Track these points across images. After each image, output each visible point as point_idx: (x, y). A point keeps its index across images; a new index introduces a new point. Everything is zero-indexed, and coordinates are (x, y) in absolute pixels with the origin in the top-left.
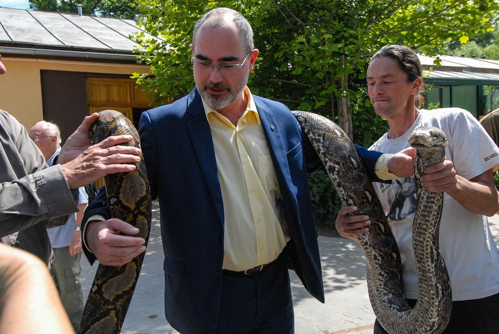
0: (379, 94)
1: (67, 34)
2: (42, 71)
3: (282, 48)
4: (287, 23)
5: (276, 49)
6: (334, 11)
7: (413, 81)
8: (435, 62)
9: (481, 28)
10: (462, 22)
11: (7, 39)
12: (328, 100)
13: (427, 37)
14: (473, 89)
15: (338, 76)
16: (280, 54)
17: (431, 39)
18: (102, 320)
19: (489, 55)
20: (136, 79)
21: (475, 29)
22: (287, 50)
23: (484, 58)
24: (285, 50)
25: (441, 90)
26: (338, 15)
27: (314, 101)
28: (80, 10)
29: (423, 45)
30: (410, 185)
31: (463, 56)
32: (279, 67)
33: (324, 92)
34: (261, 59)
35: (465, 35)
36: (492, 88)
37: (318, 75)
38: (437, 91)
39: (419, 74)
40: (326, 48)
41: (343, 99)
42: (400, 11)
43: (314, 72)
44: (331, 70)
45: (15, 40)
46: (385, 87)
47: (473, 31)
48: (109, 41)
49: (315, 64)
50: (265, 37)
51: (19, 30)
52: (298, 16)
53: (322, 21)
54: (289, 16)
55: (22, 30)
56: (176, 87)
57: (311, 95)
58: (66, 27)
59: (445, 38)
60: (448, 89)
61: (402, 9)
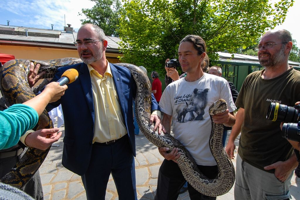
0: (183, 61)
4: (174, 39)
5: (169, 49)
7: (201, 54)
8: (232, 56)
10: (243, 40)
14: (247, 67)
16: (171, 51)
17: (230, 47)
18: (33, 164)
20: (119, 58)
22: (174, 50)
23: (255, 55)
24: (173, 50)
25: (235, 67)
29: (227, 49)
30: (192, 106)
31: (246, 54)
34: (165, 53)
35: (245, 46)
36: (255, 67)
38: (233, 67)
47: (248, 44)
48: (111, 45)
50: (166, 45)
52: (178, 37)
54: (175, 37)
59: (236, 46)
60: (237, 66)
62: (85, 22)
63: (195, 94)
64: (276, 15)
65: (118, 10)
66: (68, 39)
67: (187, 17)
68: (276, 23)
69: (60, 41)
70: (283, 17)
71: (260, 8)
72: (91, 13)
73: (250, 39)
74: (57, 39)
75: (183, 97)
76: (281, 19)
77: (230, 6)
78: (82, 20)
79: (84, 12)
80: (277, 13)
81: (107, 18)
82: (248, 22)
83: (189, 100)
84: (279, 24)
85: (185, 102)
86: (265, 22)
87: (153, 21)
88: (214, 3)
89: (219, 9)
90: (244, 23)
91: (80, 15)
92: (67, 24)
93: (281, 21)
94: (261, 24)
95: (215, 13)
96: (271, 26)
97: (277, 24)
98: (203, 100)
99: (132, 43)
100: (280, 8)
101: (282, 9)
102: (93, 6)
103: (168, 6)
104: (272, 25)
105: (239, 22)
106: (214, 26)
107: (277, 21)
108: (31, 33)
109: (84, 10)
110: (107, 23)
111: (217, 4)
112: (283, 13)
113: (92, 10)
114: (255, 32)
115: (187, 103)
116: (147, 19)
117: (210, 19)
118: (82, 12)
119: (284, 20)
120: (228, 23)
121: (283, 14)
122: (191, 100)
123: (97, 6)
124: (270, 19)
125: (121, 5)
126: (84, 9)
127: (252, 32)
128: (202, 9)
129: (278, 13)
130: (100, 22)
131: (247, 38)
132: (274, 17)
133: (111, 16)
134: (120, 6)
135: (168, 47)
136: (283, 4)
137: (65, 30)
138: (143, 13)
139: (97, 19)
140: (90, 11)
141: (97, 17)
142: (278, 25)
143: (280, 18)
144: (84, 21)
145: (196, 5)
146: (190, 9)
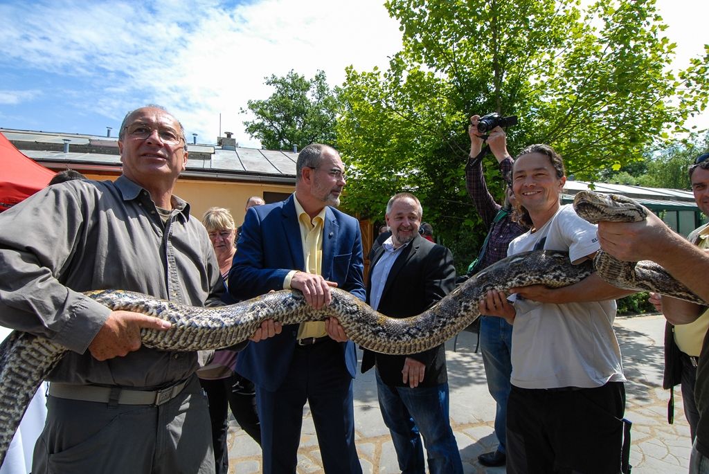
1: (284, 165)
2: (264, 192)
3: (450, 175)
5: (444, 175)
8: (589, 186)
9: (633, 157)
10: (614, 152)
11: (242, 169)
13: (582, 165)
16: (448, 179)
17: (585, 166)
19: (643, 183)
21: (627, 158)
22: (454, 176)
23: (638, 185)
24: (452, 176)
27: (476, 217)
28: (296, 149)
29: (577, 171)
31: (617, 183)
32: (447, 190)
34: (432, 183)
35: (617, 163)
42: (556, 143)
45: (247, 170)
47: (625, 160)
50: (436, 166)
51: (251, 163)
52: (464, 148)
54: (457, 149)
55: (253, 163)
56: (362, 204)
58: (284, 161)
59: (599, 165)
61: (558, 141)
62: (252, 126)
64: (686, 96)
65: (321, 100)
66: (229, 161)
67: (481, 108)
68: (687, 112)
69: (214, 167)
70: (704, 98)
71: (646, 83)
72: (266, 109)
73: (629, 148)
74: (207, 162)
76: (699, 104)
77: (576, 81)
78: (246, 124)
79: (252, 106)
80: (687, 91)
81: (298, 117)
82: (620, 112)
84: (695, 113)
86: (662, 113)
87: (408, 119)
88: (539, 76)
89: (550, 89)
91: (243, 112)
92: (225, 133)
93: (699, 107)
94: (652, 116)
95: (541, 98)
96: (675, 119)
97: (689, 114)
99: (363, 166)
100: (694, 80)
101: (698, 83)
102: (271, 95)
103: (438, 88)
105: (598, 114)
107: (689, 108)
109: (253, 103)
110: (297, 127)
111: (546, 79)
112: (701, 89)
113: (270, 102)
114: (641, 134)
116: (395, 116)
117: (530, 110)
118: (247, 106)
119: (705, 105)
120: (574, 116)
121: (702, 91)
123: (279, 94)
124: (672, 103)
125: (328, 90)
126: (253, 100)
127: (633, 133)
128: (513, 91)
129: (690, 91)
130: (283, 126)
131: (621, 148)
132: (681, 100)
133: (307, 112)
134: (326, 92)
136: (698, 72)
137: (220, 143)
138: (386, 104)
139: (278, 120)
140: (263, 104)
141: (278, 116)
142: (693, 115)
143: (695, 102)
144: (250, 124)
145: (499, 84)
146: (487, 91)
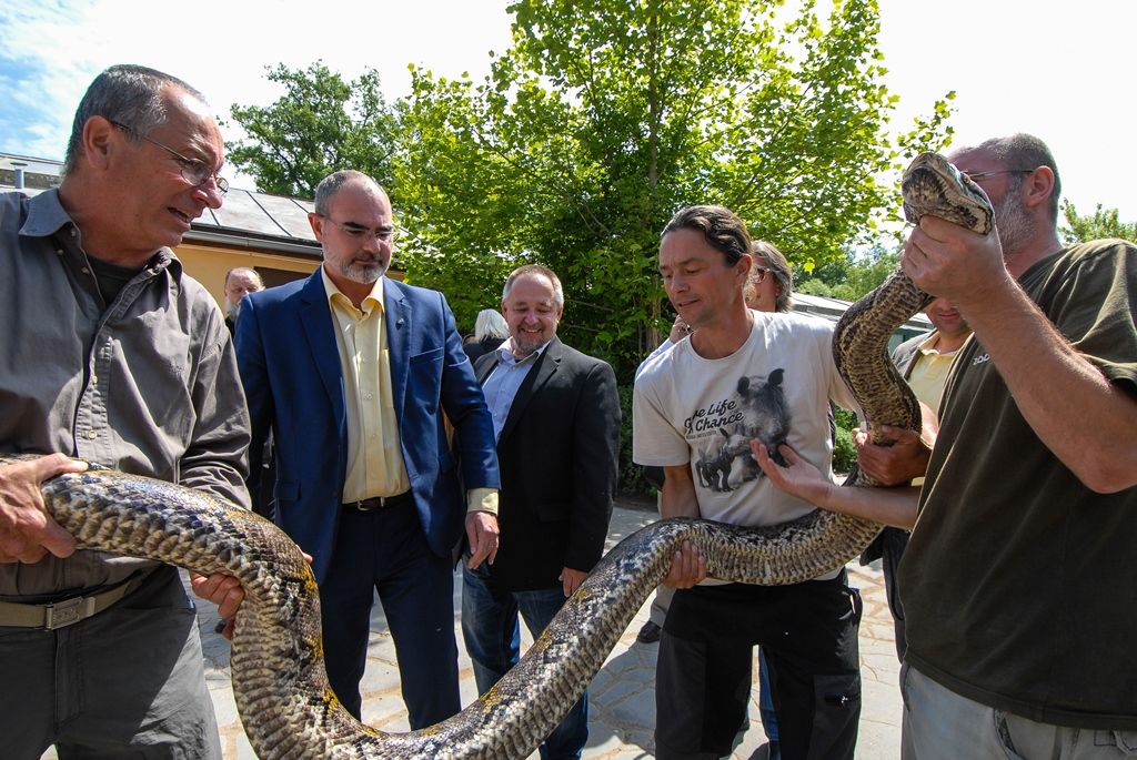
0: (680, 292)
1: (297, 223)
3: (579, 260)
4: (587, 229)
5: (571, 261)
6: (648, 218)
7: (736, 263)
9: (831, 253)
10: (807, 244)
11: (212, 222)
12: (634, 330)
15: (649, 299)
16: (575, 268)
21: (822, 256)
22: (586, 263)
26: (653, 224)
27: (616, 329)
32: (573, 284)
33: (630, 319)
35: (811, 261)
37: (623, 297)
39: (745, 248)
40: (634, 263)
41: (654, 330)
43: (619, 293)
44: (640, 291)
45: (222, 224)
46: (689, 278)
47: (820, 257)
49: (619, 281)
50: (559, 245)
51: (231, 213)
52: (602, 222)
53: (631, 228)
54: (590, 221)
55: (236, 215)
57: (612, 322)
58: (296, 215)
62: (238, 152)
63: (742, 395)
65: (370, 120)
67: (628, 160)
71: (854, 147)
72: (268, 123)
73: (827, 239)
75: (709, 414)
77: (763, 135)
79: (239, 115)
81: (327, 145)
82: (818, 187)
83: (729, 422)
85: (716, 429)
86: (872, 192)
87: (515, 165)
88: (713, 122)
89: (727, 143)
90: (805, 191)
94: (858, 197)
95: (714, 155)
96: (888, 203)
98: (773, 414)
102: (277, 99)
103: (565, 120)
104: (892, 200)
105: (789, 188)
106: (714, 196)
108: (37, 176)
109: (239, 110)
110: (326, 161)
111: (723, 127)
113: (274, 112)
114: (843, 221)
115: (723, 431)
117: (699, 173)
118: (230, 114)
120: (757, 187)
122: (737, 419)
123: (292, 99)
125: (383, 103)
126: (241, 105)
127: (832, 219)
128: (675, 140)
130: (299, 158)
131: (817, 239)
133: (345, 137)
134: (379, 107)
135: (563, 253)
136: (922, 139)
138: (480, 137)
139: (289, 145)
140: (261, 114)
141: (289, 137)
144: (235, 147)
145: (655, 127)
146: (638, 135)
